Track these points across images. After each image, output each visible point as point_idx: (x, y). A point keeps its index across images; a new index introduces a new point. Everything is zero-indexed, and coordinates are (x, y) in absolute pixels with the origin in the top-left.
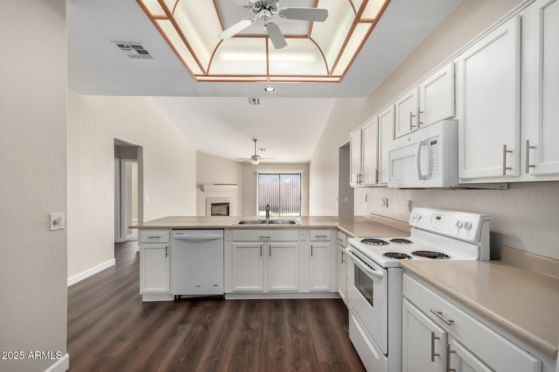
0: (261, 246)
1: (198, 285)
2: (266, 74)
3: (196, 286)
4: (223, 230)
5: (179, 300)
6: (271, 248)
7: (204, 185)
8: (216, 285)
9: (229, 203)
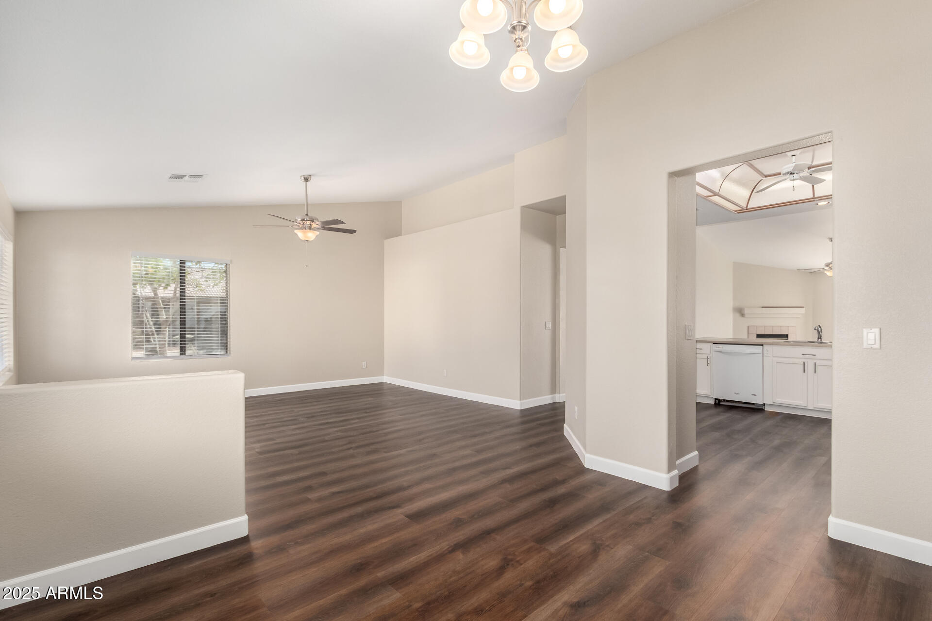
0: (804, 363)
1: (737, 393)
2: (812, 197)
3: (735, 393)
4: (762, 346)
5: (718, 403)
6: (817, 366)
7: (746, 309)
8: (755, 395)
9: (788, 335)
